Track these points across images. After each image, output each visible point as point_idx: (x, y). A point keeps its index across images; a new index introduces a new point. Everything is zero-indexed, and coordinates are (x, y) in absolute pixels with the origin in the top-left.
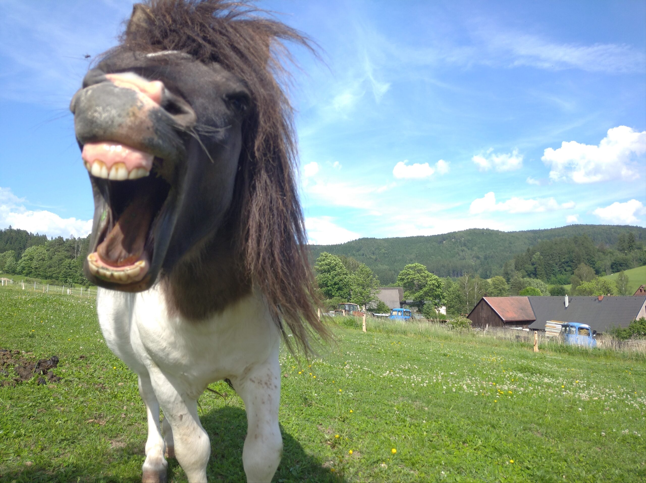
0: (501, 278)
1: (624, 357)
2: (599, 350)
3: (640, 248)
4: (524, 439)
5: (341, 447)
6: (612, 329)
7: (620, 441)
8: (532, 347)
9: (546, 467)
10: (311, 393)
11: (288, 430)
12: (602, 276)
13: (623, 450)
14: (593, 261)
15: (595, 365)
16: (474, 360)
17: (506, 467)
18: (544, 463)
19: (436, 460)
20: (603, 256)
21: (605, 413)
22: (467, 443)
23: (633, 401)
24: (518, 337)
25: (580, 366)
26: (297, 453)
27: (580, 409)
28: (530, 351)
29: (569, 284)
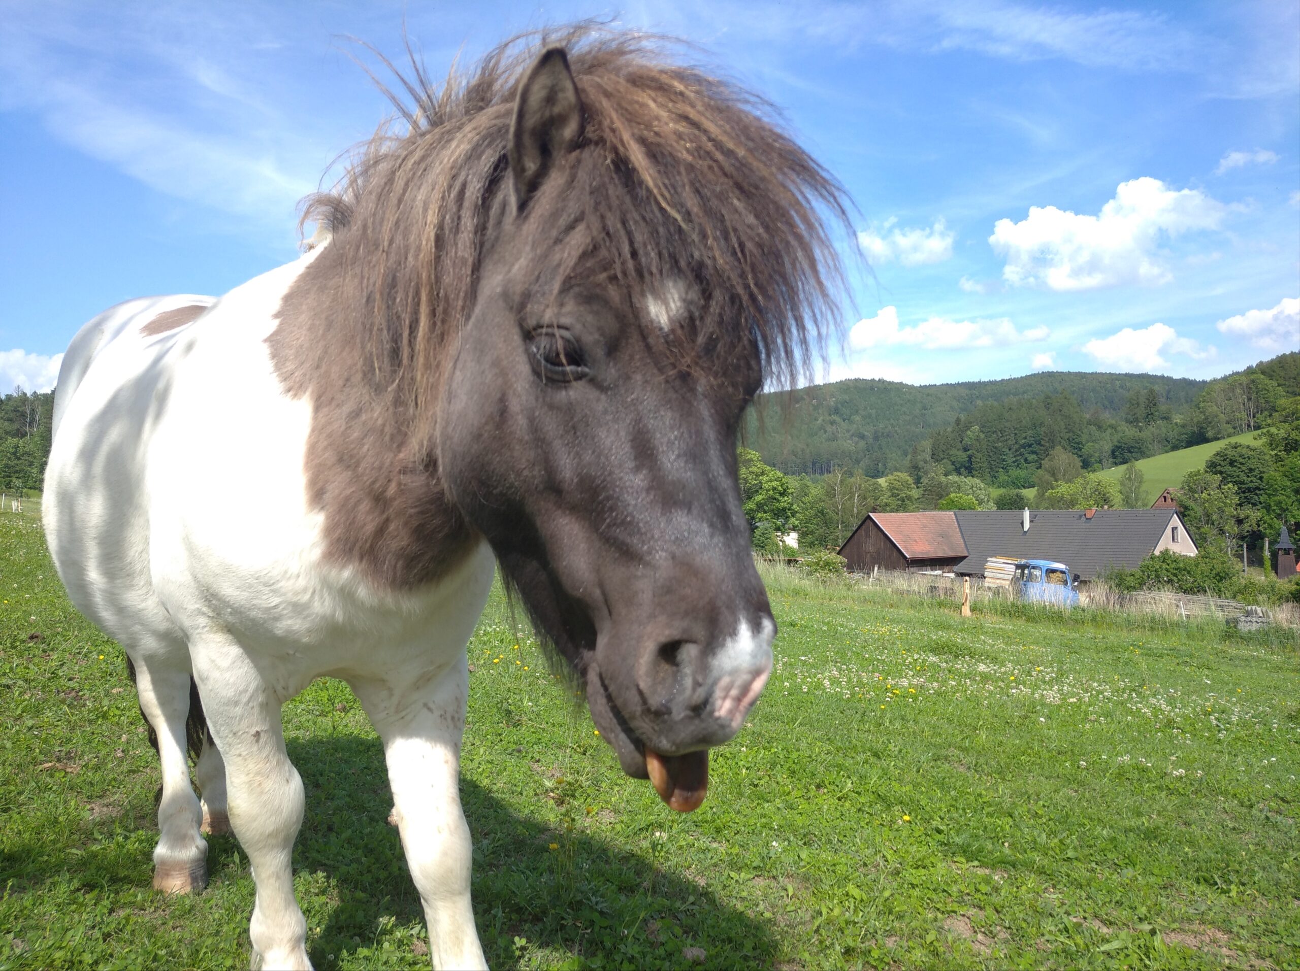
0: (905, 476)
1: (1130, 625)
2: (1083, 610)
3: (1166, 418)
4: (933, 776)
5: (576, 803)
6: (1108, 572)
7: (1114, 776)
8: (958, 608)
9: (974, 829)
10: (521, 700)
11: (469, 773)
12: (1094, 471)
13: (1118, 793)
14: (1078, 443)
15: (1074, 639)
16: (848, 634)
17: (897, 830)
18: (970, 820)
19: (764, 820)
20: (1097, 434)
21: (1088, 726)
22: (826, 787)
23: (1141, 703)
24: (933, 589)
25: (1047, 641)
26: (486, 818)
27: (1042, 719)
28: (956, 615)
29: (1033, 486)
